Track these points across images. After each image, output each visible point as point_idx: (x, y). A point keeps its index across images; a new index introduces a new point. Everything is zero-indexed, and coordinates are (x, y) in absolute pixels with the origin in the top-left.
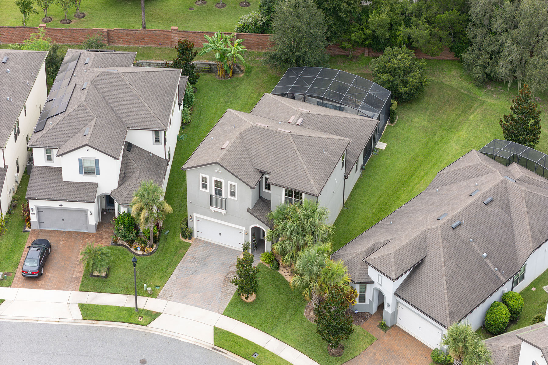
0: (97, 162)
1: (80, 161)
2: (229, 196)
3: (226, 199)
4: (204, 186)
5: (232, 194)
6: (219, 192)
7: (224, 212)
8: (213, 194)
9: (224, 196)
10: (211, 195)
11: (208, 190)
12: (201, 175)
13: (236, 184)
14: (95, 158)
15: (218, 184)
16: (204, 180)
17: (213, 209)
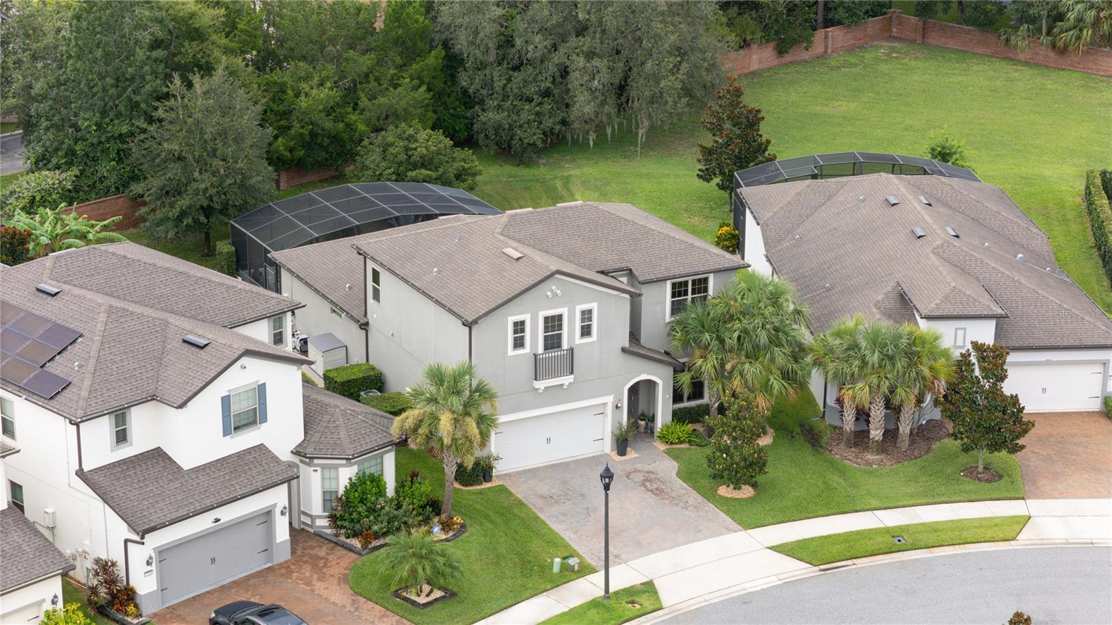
0: (262, 389)
1: (226, 401)
2: (578, 340)
3: (571, 350)
4: (519, 343)
5: (586, 331)
6: (553, 342)
7: (567, 380)
8: (540, 349)
9: (565, 346)
10: (535, 356)
11: (527, 349)
12: (512, 319)
13: (594, 306)
14: (257, 382)
15: (553, 323)
16: (519, 327)
17: (541, 385)
